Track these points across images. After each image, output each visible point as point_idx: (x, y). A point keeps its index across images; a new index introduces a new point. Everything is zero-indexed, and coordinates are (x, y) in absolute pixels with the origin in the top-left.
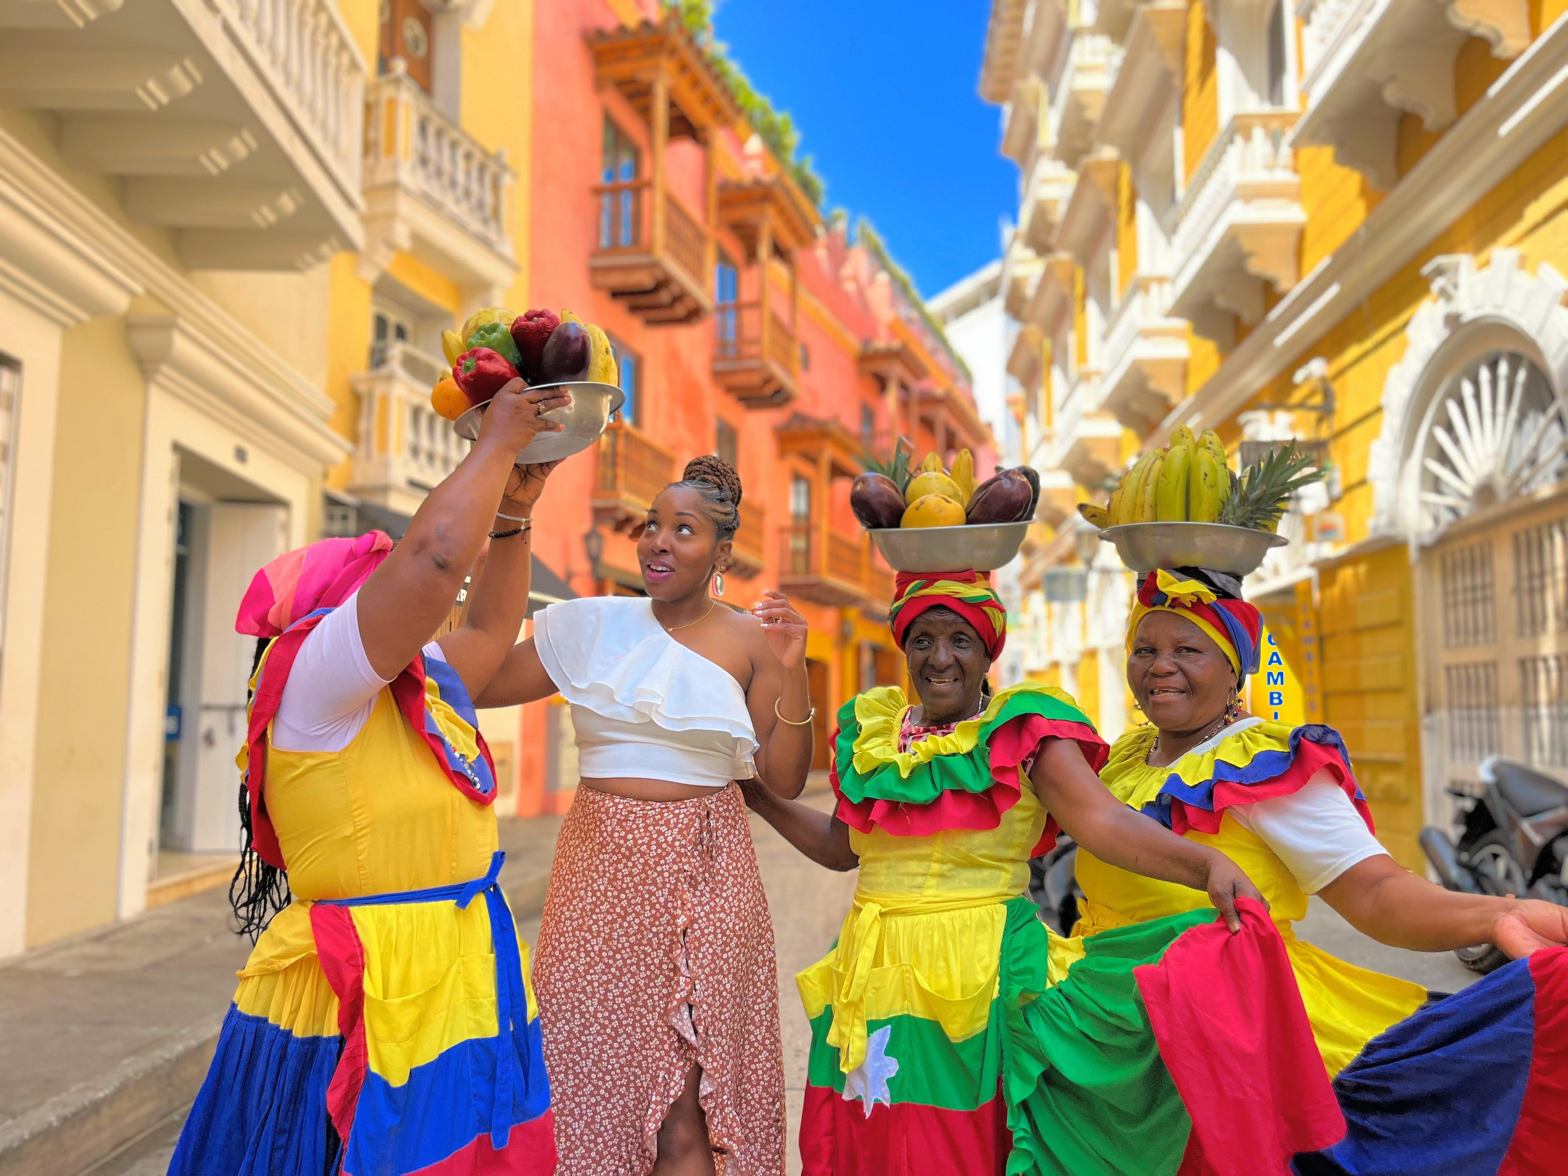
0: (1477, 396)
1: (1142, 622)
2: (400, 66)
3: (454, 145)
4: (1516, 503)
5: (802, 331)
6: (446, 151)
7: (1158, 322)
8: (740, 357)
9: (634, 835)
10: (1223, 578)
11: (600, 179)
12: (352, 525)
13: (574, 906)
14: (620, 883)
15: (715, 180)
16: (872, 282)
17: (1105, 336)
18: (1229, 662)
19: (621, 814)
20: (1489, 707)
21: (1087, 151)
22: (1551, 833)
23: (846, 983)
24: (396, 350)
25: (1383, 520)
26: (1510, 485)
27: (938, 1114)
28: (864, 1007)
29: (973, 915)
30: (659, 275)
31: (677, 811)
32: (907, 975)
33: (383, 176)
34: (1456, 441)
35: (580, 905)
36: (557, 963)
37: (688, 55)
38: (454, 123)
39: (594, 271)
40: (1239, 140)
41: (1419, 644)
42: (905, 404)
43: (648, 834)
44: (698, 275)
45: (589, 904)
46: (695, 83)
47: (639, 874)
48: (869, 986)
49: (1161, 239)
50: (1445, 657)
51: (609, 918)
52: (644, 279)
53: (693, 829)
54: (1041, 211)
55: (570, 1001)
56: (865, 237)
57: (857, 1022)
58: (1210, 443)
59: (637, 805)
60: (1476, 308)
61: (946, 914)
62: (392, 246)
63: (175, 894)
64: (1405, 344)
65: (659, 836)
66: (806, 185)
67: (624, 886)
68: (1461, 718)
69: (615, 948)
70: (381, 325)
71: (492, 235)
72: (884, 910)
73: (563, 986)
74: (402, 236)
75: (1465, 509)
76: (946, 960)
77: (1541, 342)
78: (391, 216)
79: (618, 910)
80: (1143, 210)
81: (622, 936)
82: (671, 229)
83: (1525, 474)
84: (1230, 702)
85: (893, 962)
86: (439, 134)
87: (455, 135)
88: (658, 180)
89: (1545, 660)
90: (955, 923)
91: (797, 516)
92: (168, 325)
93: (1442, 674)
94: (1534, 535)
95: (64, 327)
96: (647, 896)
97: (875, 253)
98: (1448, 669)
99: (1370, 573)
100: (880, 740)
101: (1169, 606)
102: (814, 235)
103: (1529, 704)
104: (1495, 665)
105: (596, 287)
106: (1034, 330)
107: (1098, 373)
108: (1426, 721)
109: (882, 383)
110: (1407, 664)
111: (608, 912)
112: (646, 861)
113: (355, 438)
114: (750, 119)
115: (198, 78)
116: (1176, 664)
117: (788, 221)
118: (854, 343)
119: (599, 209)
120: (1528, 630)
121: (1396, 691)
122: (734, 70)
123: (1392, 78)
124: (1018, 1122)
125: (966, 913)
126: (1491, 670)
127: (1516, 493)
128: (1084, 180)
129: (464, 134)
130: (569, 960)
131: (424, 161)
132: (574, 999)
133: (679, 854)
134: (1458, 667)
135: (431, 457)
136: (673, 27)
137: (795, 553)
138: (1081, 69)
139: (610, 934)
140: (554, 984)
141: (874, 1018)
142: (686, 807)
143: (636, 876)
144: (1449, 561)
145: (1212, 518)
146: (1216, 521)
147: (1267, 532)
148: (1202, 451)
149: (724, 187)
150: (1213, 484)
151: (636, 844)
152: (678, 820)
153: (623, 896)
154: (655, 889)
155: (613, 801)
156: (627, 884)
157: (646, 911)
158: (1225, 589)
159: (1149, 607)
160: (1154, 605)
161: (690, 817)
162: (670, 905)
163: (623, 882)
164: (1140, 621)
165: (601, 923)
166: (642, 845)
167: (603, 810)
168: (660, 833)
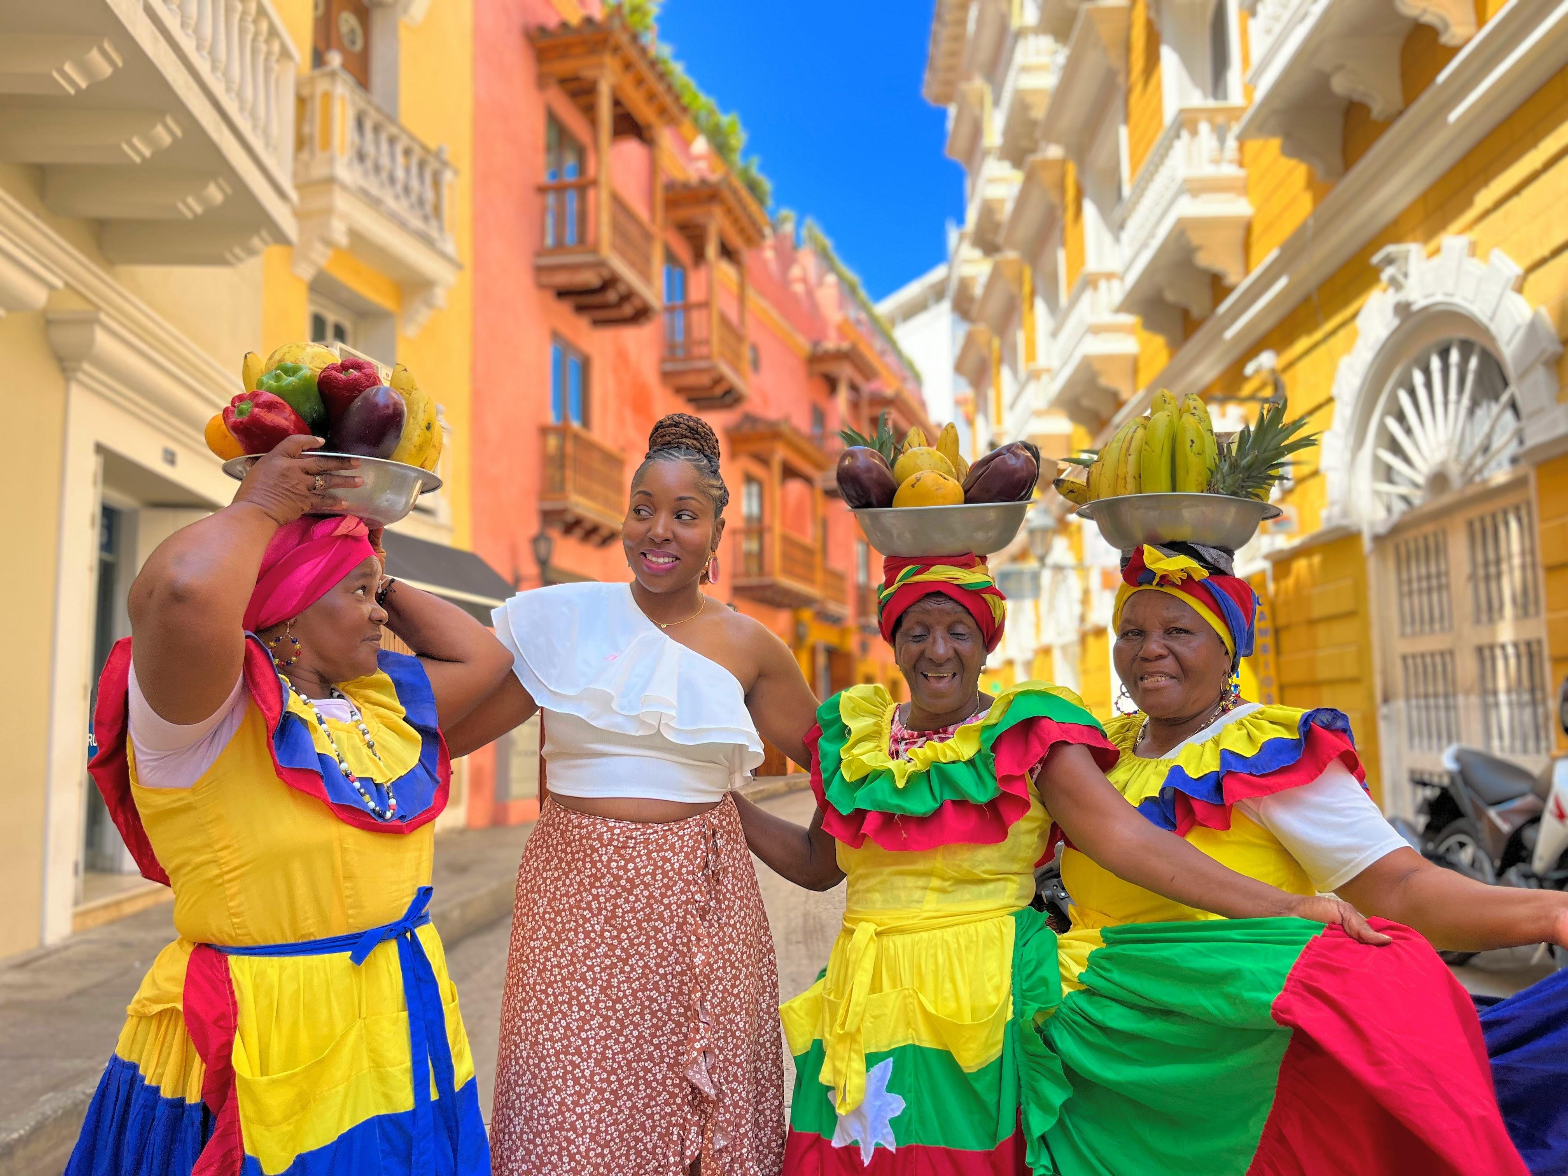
0: (1429, 385)
1: (1128, 603)
2: (335, 59)
3: (392, 141)
4: (1470, 491)
5: (752, 332)
6: (385, 147)
7: (1107, 317)
8: (689, 357)
9: (635, 864)
10: (1214, 552)
11: (545, 178)
13: (562, 951)
14: (620, 921)
15: (661, 180)
16: (820, 283)
17: (1054, 334)
18: (1223, 642)
19: (618, 840)
20: (1446, 696)
21: (1033, 150)
22: (1519, 820)
23: (841, 1012)
25: (1336, 510)
26: (1464, 473)
27: (952, 1157)
28: (861, 1039)
29: (979, 929)
30: (606, 273)
31: (681, 833)
32: (911, 1000)
33: (318, 171)
34: (1408, 431)
35: (570, 950)
36: (545, 1019)
37: (633, 53)
38: (392, 119)
39: (540, 270)
40: (1185, 135)
41: (1375, 635)
42: (855, 406)
43: (652, 862)
44: (646, 275)
45: (581, 948)
46: (640, 82)
47: (642, 909)
48: (867, 1015)
49: (1108, 237)
50: (1401, 647)
51: (608, 962)
52: (590, 278)
53: (699, 852)
54: (988, 210)
55: (561, 1065)
56: (813, 239)
57: (853, 1055)
58: (1195, 408)
59: (637, 829)
60: (1427, 296)
61: (949, 929)
62: (328, 243)
63: (104, 916)
64: (1355, 334)
65: (664, 864)
66: (753, 187)
67: (625, 924)
68: (1418, 707)
69: (614, 997)
70: (318, 323)
71: (434, 233)
72: (879, 929)
73: (553, 1047)
74: (339, 232)
75: (1418, 498)
76: (953, 981)
77: (1493, 328)
78: (328, 211)
79: (618, 952)
80: (1089, 209)
81: (623, 982)
82: (616, 227)
83: (1478, 462)
84: (1225, 686)
85: (894, 986)
86: (377, 129)
87: (393, 130)
88: (603, 179)
89: (1503, 647)
90: (960, 939)
91: (749, 519)
92: (89, 321)
93: (1399, 664)
94: (1488, 522)
96: (652, 934)
97: (823, 255)
98: (1404, 658)
99: (1324, 564)
100: (870, 745)
101: (1157, 584)
102: (762, 236)
103: (1487, 692)
104: (1451, 653)
105: (541, 287)
106: (982, 327)
107: (1048, 370)
108: (1383, 710)
109: (831, 384)
110: (1364, 653)
111: (606, 956)
112: (651, 893)
114: (696, 120)
115: (119, 61)
116: (1167, 647)
117: (736, 221)
118: (804, 344)
119: (544, 210)
120: (1484, 617)
121: (1354, 681)
122: (678, 71)
123: (1339, 68)
124: (1038, 1158)
125: (971, 928)
126: (1448, 658)
127: (1470, 481)
128: (1030, 179)
129: (403, 129)
130: (560, 1015)
131: (361, 157)
132: (566, 1063)
133: (687, 883)
134: (1414, 657)
136: (616, 24)
137: (748, 555)
138: (1025, 69)
139: (609, 981)
140: (543, 1044)
141: (873, 1050)
142: (690, 827)
143: (639, 911)
144: (1403, 550)
145: (1200, 488)
146: (1205, 490)
147: (1260, 501)
148: (1186, 417)
149: (670, 187)
150: (1201, 452)
151: (638, 874)
152: (683, 842)
153: (624, 936)
154: (662, 925)
155: (607, 826)
156: (629, 921)
157: (652, 950)
158: (1217, 564)
159: (1136, 586)
160: (1140, 584)
161: (695, 838)
162: (678, 941)
163: (624, 920)
164: (1126, 602)
165: (597, 969)
166: (645, 875)
167: (594, 836)
168: (665, 860)
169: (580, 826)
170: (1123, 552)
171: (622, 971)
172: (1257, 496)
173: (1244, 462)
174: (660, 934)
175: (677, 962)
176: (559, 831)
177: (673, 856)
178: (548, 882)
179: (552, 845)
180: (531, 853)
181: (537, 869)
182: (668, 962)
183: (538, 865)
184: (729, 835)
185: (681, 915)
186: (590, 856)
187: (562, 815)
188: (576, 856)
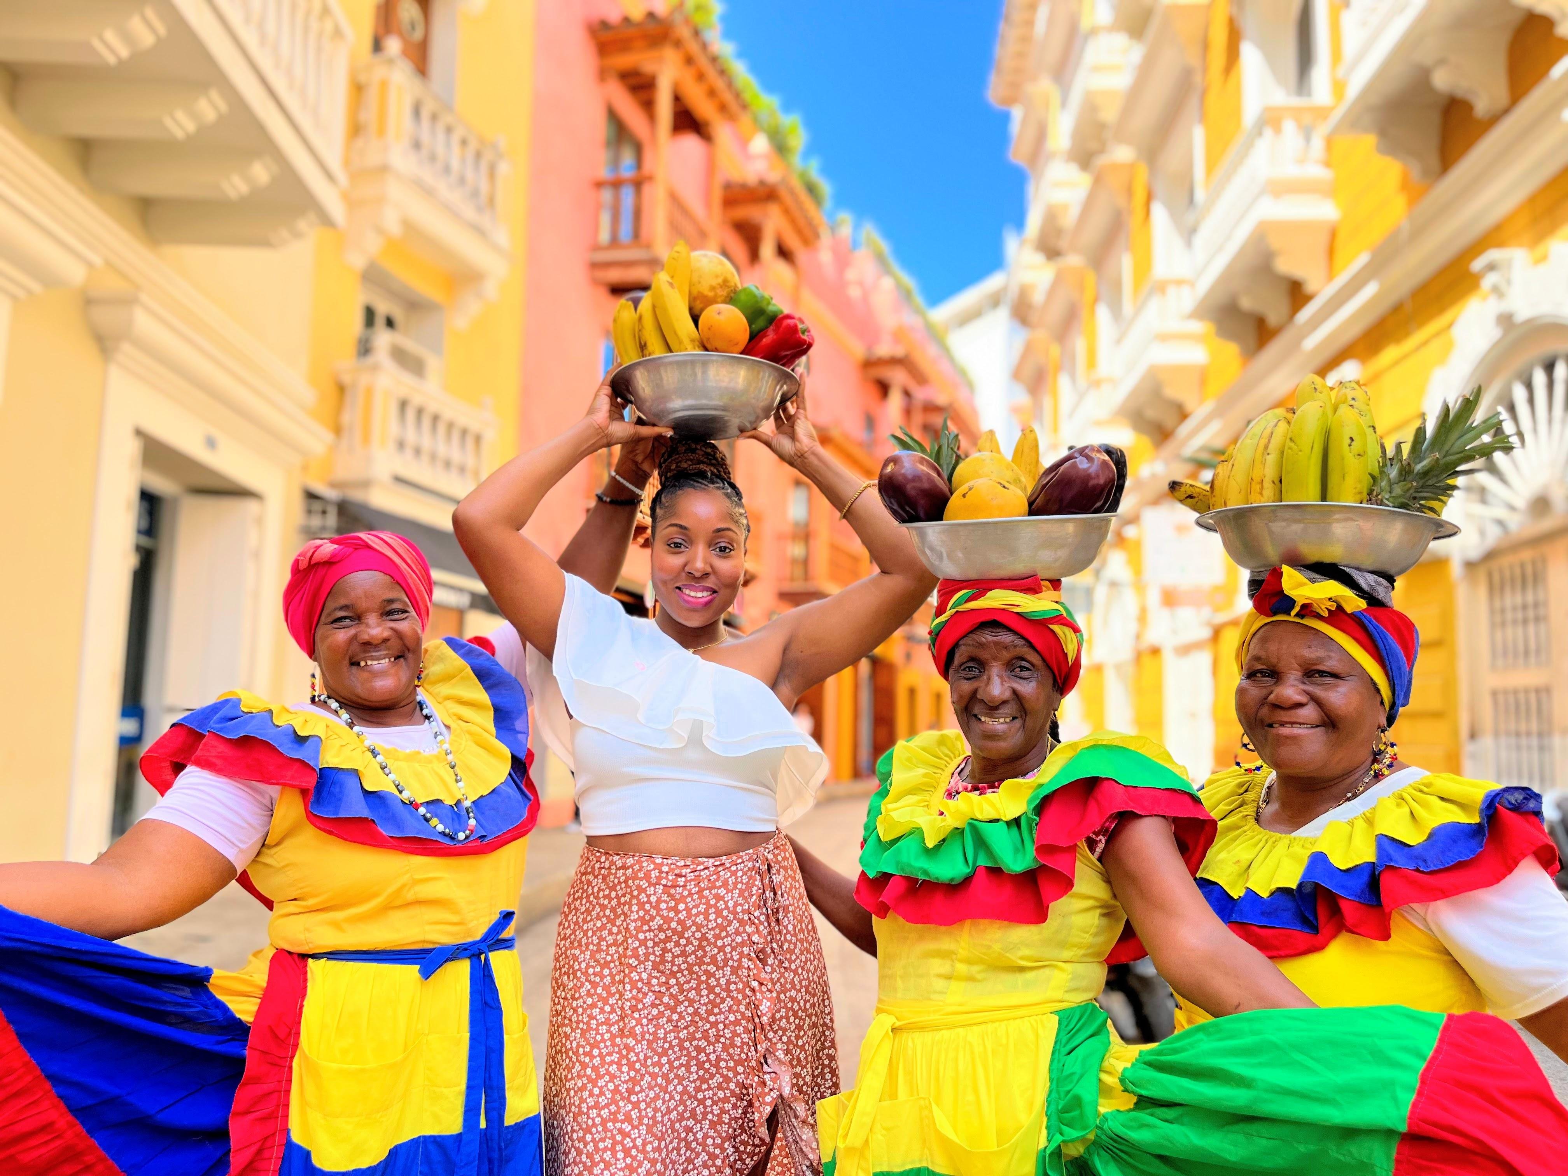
0: (1531, 401)
1: (1257, 636)
2: (393, 45)
3: (449, 130)
6: (441, 136)
7: (1177, 325)
9: (686, 903)
10: (1371, 578)
11: (604, 173)
12: (332, 520)
13: (612, 1005)
14: (669, 965)
15: (719, 178)
16: (876, 286)
17: (1119, 341)
18: (1378, 691)
19: (667, 878)
20: (1540, 735)
21: (1102, 151)
24: (383, 339)
28: (870, 1154)
31: (734, 868)
32: (926, 1112)
33: (372, 159)
35: (620, 1003)
37: (693, 47)
38: (449, 107)
39: (595, 266)
40: (1268, 132)
41: (1463, 667)
42: (908, 412)
43: (704, 901)
45: (628, 1000)
46: (701, 77)
47: (694, 953)
48: (878, 1125)
49: (1179, 242)
50: (1492, 680)
51: (655, 1012)
52: (643, 276)
53: (754, 889)
54: (1051, 217)
56: (870, 243)
57: (861, 1173)
58: (1353, 399)
59: (686, 866)
62: (379, 230)
64: (1449, 347)
65: (717, 902)
66: (811, 189)
67: (675, 969)
68: (1508, 747)
70: (370, 316)
71: (486, 224)
72: (897, 1024)
74: (392, 223)
75: (1514, 522)
78: (381, 200)
79: (666, 1000)
80: (1159, 212)
82: (673, 224)
84: (1377, 746)
85: (910, 1093)
86: (434, 118)
87: (450, 119)
88: (660, 174)
91: (797, 524)
92: (128, 301)
93: (1488, 700)
95: (14, 298)
96: (704, 978)
97: (880, 258)
98: (1494, 694)
100: (915, 798)
101: (1297, 615)
102: (818, 237)
104: (1548, 690)
105: (596, 282)
106: (1041, 335)
107: (1110, 379)
108: (1469, 748)
109: (884, 388)
110: (1449, 687)
111: (653, 1005)
112: (703, 935)
113: (338, 430)
114: (756, 119)
115: (162, 30)
116: (1307, 693)
117: (793, 221)
118: (859, 350)
119: (600, 204)
121: (1437, 716)
122: (740, 71)
123: (1442, 62)
126: (1544, 695)
128: (1098, 181)
129: (458, 118)
131: (417, 145)
133: (743, 923)
134: (1506, 692)
135: (418, 451)
136: (678, 18)
137: (794, 561)
138: (1095, 69)
139: (655, 1033)
142: (743, 862)
143: (690, 955)
144: (1496, 578)
145: (1358, 497)
146: (1365, 501)
147: (1435, 516)
148: (1344, 410)
149: (728, 187)
150: (1362, 453)
151: (689, 915)
152: (736, 879)
153: (673, 981)
154: (715, 969)
155: (653, 863)
156: (679, 966)
157: (702, 996)
158: (1374, 593)
159: (1268, 615)
160: (1275, 614)
161: (749, 874)
162: (733, 987)
163: (673, 964)
164: (1254, 634)
165: (645, 1021)
166: (697, 915)
167: (641, 875)
168: (718, 898)
169: (624, 867)
170: (1252, 572)
171: (669, 1020)
172: (1432, 509)
173: (1418, 467)
174: (712, 979)
175: (730, 1010)
176: (601, 877)
177: (727, 893)
178: (590, 933)
179: (593, 893)
180: (569, 907)
181: (577, 923)
182: (720, 1009)
183: (577, 918)
184: (786, 872)
185: (735, 958)
186: (637, 897)
187: (603, 859)
188: (623, 900)
